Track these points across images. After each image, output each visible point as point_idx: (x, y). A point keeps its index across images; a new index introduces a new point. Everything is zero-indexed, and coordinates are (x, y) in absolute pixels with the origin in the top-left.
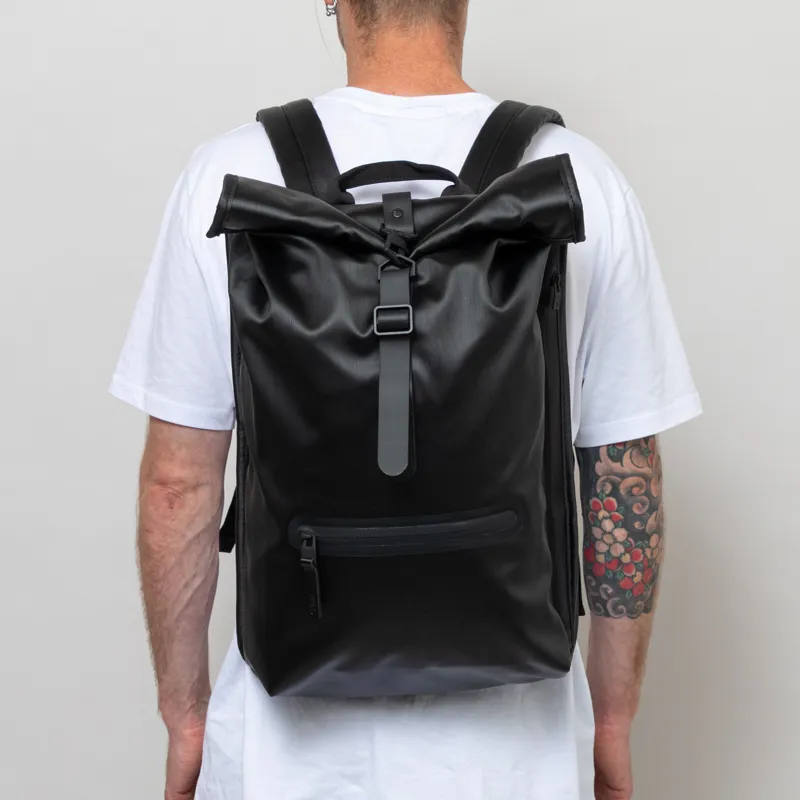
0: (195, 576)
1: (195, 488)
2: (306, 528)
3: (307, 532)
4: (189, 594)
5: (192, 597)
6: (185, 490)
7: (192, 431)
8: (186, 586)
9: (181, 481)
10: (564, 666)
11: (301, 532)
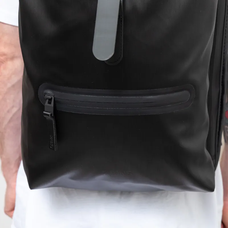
0: (13, 107)
1: (13, 58)
2: (49, 92)
3: (49, 95)
4: (10, 116)
5: (11, 118)
6: (7, 59)
7: (10, 26)
8: (8, 112)
9: (4, 54)
10: (211, 188)
11: (46, 93)
